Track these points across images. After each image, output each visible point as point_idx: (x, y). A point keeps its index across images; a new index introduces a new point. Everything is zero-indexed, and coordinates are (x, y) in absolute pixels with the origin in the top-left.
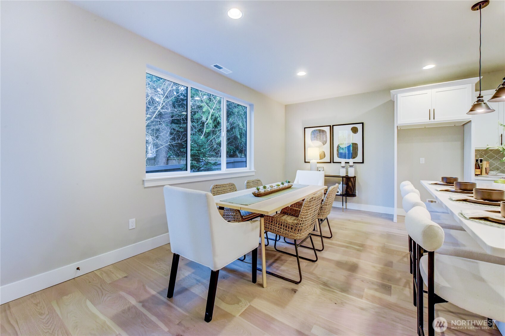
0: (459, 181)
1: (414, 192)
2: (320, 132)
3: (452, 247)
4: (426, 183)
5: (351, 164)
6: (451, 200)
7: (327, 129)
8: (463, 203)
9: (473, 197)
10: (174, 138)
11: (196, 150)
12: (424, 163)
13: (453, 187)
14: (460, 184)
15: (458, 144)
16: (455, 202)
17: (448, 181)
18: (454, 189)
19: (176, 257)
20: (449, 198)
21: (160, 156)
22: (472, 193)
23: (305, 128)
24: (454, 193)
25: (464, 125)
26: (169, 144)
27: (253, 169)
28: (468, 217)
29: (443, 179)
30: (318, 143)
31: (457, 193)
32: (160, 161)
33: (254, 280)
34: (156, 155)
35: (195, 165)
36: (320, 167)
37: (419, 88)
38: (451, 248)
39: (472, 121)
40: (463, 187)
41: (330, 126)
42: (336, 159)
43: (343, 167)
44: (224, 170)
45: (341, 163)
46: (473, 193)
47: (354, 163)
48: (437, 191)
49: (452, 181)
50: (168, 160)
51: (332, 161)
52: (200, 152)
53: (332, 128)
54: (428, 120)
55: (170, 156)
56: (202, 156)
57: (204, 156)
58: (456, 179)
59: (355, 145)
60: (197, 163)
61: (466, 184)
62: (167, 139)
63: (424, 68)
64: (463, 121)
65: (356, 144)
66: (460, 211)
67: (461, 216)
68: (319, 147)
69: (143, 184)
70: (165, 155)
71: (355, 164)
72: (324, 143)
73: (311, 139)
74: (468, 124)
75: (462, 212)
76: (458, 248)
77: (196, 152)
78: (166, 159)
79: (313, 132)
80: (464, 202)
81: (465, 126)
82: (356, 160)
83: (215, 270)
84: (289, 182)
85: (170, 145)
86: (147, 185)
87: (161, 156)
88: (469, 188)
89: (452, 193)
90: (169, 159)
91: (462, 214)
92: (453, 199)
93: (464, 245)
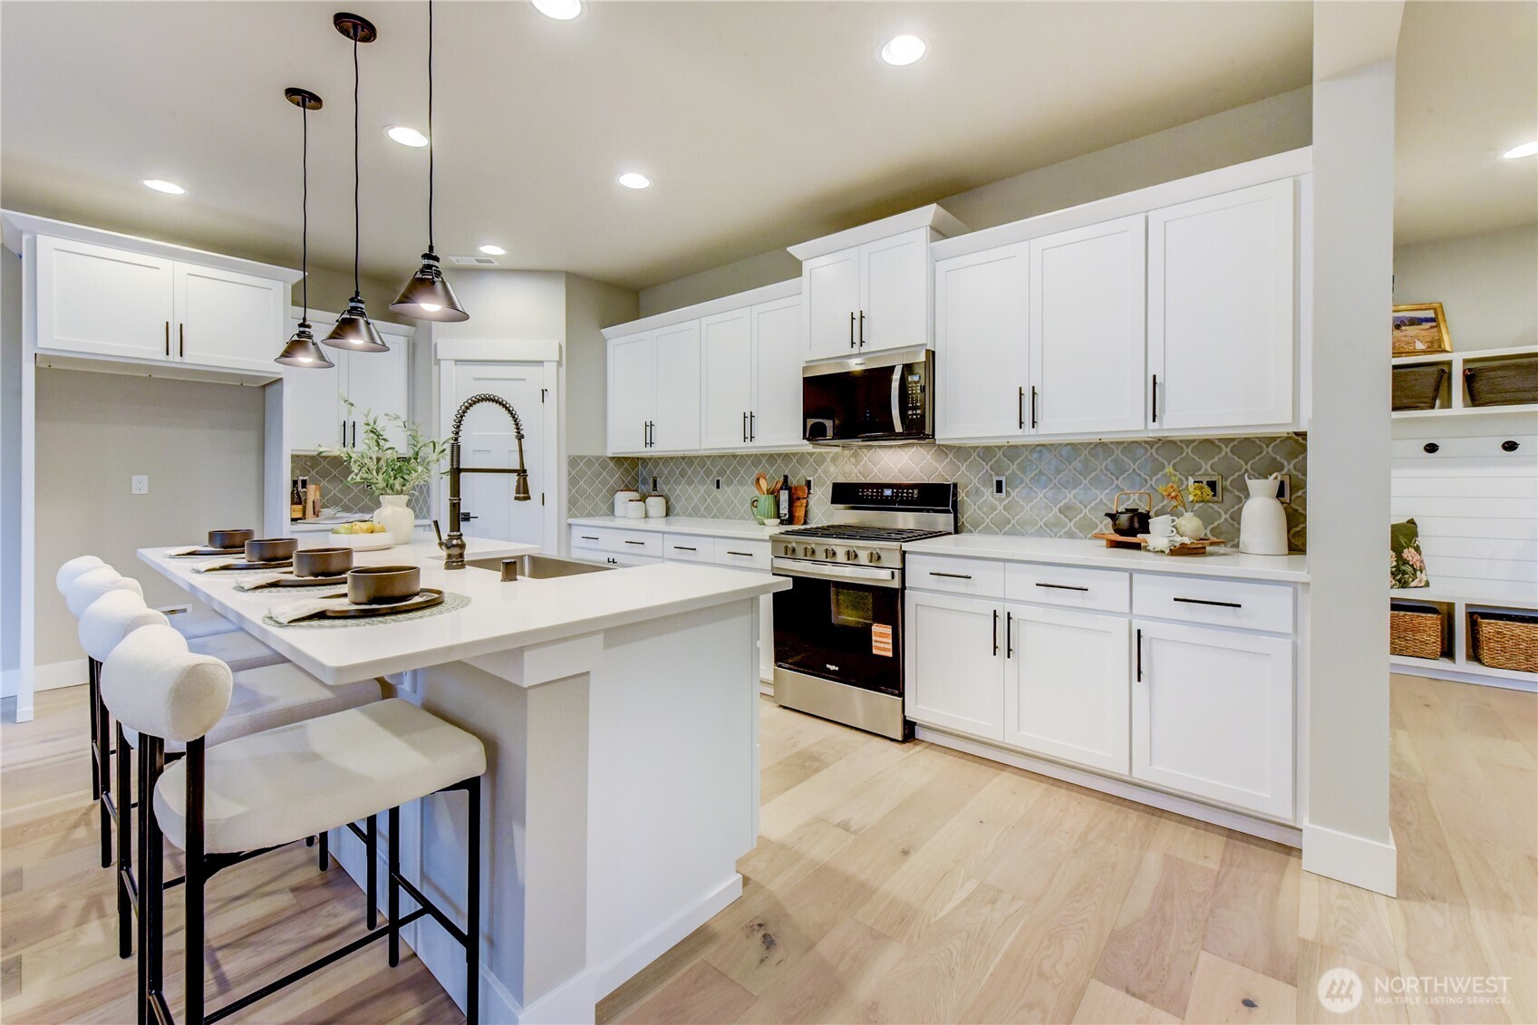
0: (256, 538)
1: (124, 587)
3: (243, 715)
4: (158, 556)
6: (241, 589)
8: (270, 592)
9: (291, 573)
12: (145, 491)
13: (243, 555)
14: (262, 544)
15: (251, 437)
16: (250, 593)
17: (228, 542)
18: (244, 562)
20: (235, 585)
22: (291, 565)
24: (246, 571)
25: (264, 386)
28: (285, 621)
29: (212, 535)
31: (253, 571)
37: (126, 240)
38: (242, 718)
39: (284, 380)
40: (268, 554)
46: (292, 563)
48: (199, 572)
49: (237, 541)
54: (162, 356)
58: (248, 534)
61: (274, 543)
63: (148, 183)
64: (263, 377)
66: (267, 613)
67: (270, 622)
74: (275, 387)
75: (270, 613)
76: (259, 711)
80: (273, 589)
81: (268, 390)
88: (281, 552)
89: (239, 571)
91: (271, 618)
92: (246, 588)
93: (272, 699)
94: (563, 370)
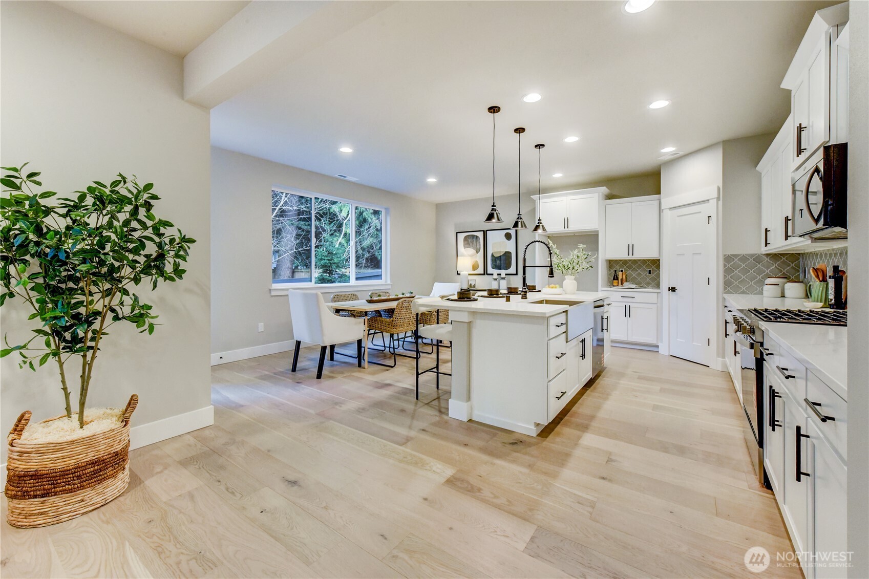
2: (473, 238)
5: (503, 276)
7: (480, 235)
10: (302, 242)
11: (328, 260)
19: (298, 343)
21: (282, 267)
23: (457, 233)
25: (593, 235)
26: (294, 250)
27: (389, 282)
30: (471, 251)
32: (282, 273)
33: (360, 365)
34: (277, 265)
35: (326, 277)
36: (471, 280)
37: (554, 195)
41: (484, 231)
42: (490, 270)
43: (495, 279)
44: (353, 283)
45: (492, 274)
47: (506, 274)
50: (293, 272)
51: (485, 273)
52: (332, 262)
53: (485, 233)
55: (296, 267)
56: (335, 267)
57: (338, 267)
59: (507, 255)
60: (329, 276)
62: (293, 244)
63: (554, 176)
64: (592, 231)
65: (510, 253)
68: (471, 256)
69: (270, 293)
70: (290, 266)
71: (507, 276)
72: (477, 252)
73: (464, 246)
74: (597, 234)
77: (328, 262)
78: (291, 271)
79: (466, 238)
82: (508, 271)
83: (324, 345)
84: (411, 293)
85: (296, 252)
86: (273, 293)
87: (284, 267)
90: (296, 270)
94: (721, 203)
